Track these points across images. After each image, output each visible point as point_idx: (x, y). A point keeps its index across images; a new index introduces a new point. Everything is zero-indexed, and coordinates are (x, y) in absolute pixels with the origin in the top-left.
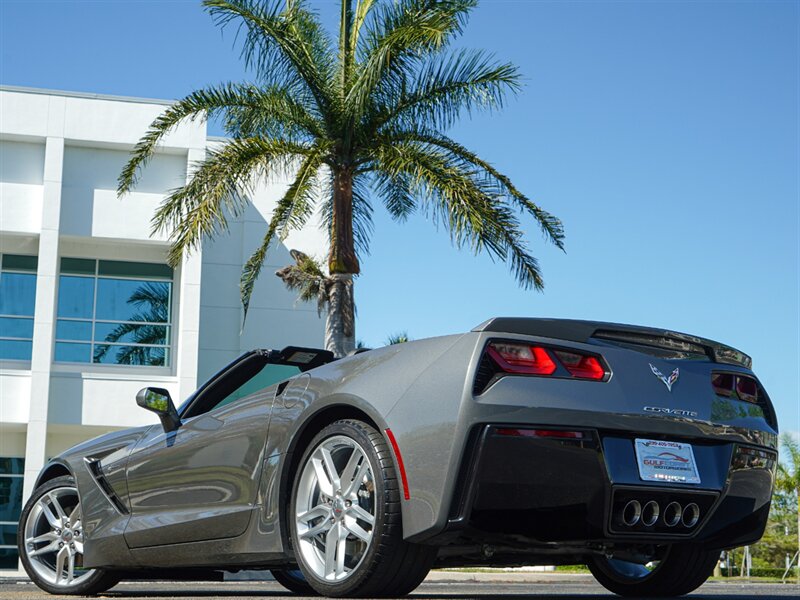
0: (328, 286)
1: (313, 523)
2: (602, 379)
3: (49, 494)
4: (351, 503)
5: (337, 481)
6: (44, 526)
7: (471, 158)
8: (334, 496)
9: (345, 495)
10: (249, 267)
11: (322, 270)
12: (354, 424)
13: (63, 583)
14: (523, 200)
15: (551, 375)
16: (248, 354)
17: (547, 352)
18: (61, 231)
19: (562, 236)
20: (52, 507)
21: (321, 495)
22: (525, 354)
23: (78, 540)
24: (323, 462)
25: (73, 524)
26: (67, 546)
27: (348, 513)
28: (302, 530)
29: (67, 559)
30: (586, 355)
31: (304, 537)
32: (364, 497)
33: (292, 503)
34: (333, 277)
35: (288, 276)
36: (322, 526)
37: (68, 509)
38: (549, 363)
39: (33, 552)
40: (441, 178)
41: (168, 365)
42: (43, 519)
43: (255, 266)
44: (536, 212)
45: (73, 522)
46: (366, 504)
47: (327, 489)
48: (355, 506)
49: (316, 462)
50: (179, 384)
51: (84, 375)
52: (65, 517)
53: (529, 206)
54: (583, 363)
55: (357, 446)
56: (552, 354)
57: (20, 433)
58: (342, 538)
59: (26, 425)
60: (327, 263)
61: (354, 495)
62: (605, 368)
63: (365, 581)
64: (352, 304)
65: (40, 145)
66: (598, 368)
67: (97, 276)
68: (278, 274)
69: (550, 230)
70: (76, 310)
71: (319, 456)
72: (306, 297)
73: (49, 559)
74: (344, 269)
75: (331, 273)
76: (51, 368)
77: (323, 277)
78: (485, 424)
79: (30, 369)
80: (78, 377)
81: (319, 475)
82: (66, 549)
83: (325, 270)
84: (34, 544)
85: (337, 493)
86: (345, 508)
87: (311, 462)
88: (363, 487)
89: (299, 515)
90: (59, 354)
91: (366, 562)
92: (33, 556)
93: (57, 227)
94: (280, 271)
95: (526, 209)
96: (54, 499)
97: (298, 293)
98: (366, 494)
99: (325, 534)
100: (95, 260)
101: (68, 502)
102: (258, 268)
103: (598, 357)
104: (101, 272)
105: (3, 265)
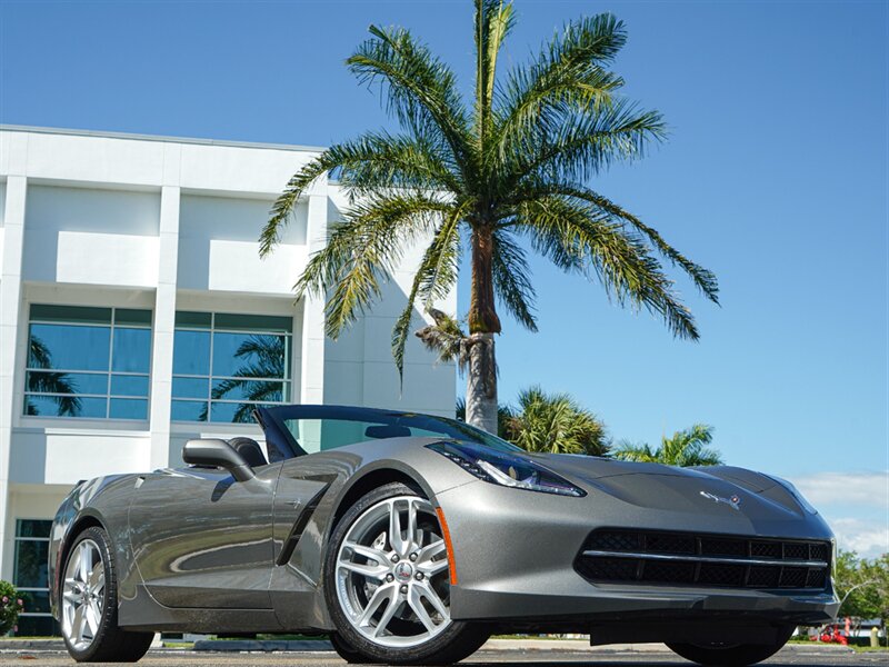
0: (468, 346)
7: (616, 211)
10: (398, 330)
11: (462, 329)
14: (673, 254)
18: (178, 285)
19: (716, 290)
34: (475, 336)
35: (428, 336)
40: (592, 233)
43: (403, 329)
44: (687, 265)
53: (679, 259)
60: (467, 322)
64: (494, 364)
65: (156, 194)
67: (213, 330)
68: (417, 335)
69: (703, 283)
70: (192, 366)
72: (447, 357)
74: (485, 328)
75: (472, 332)
76: (171, 428)
77: (463, 337)
79: (148, 430)
83: (466, 329)
90: (177, 414)
93: (175, 281)
94: (421, 331)
95: (677, 263)
97: (437, 355)
100: (211, 314)
102: (406, 330)
104: (216, 326)
105: (116, 320)
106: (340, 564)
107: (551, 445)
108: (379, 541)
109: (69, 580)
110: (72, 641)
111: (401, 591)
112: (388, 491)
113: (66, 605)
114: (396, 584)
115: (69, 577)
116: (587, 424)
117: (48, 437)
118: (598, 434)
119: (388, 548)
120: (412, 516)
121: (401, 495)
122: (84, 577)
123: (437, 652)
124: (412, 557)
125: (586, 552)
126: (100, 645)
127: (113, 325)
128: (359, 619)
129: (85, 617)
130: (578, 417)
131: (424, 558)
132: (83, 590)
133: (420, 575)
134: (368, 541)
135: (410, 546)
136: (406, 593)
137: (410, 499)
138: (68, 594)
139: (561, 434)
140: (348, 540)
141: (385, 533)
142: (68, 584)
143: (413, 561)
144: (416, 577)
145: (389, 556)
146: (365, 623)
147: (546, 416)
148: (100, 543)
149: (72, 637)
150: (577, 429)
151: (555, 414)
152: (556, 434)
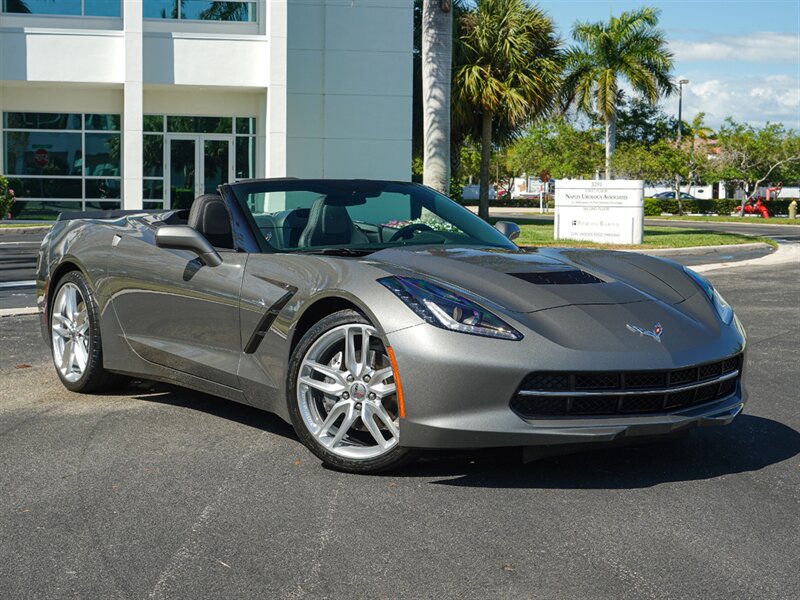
41: (254, 19)
50: (269, 43)
51: (174, 35)
57: (118, 91)
59: (123, 85)
76: (144, 26)
79: (122, 29)
80: (169, 37)
106: (301, 379)
107: (502, 42)
108: (335, 361)
109: (57, 315)
110: (63, 371)
111: (355, 408)
112: (343, 318)
113: (56, 338)
114: (351, 402)
115: (57, 312)
116: (537, 21)
117: (28, 36)
118: (549, 30)
119: (344, 368)
120: (366, 341)
121: (355, 322)
122: (70, 315)
123: (388, 466)
124: (365, 377)
125: (523, 392)
126: (88, 381)
128: (317, 428)
129: (73, 351)
130: (529, 12)
131: (376, 381)
132: (70, 327)
133: (373, 395)
134: (325, 360)
135: (364, 368)
136: (361, 409)
137: (364, 327)
138: (56, 327)
139: (512, 31)
140: (308, 358)
141: (341, 353)
142: (56, 319)
143: (366, 381)
144: (369, 396)
145: (345, 375)
146: (324, 434)
147: (498, 13)
148: (82, 288)
149: (62, 367)
150: (527, 27)
151: (507, 11)
152: (508, 30)
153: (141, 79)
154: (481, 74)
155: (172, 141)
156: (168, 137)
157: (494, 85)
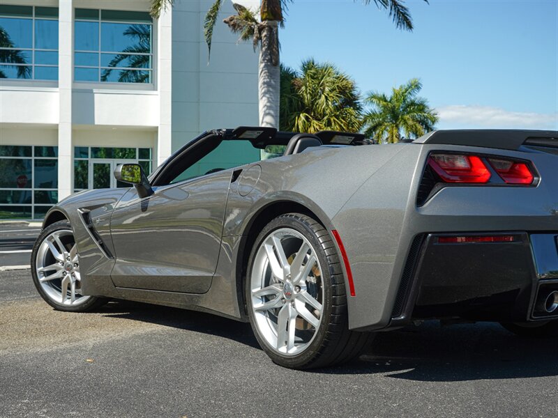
0: (261, 30)
1: (267, 299)
2: (531, 185)
3: (52, 234)
4: (300, 288)
5: (288, 267)
6: (50, 259)
8: (285, 280)
9: (294, 281)
10: (209, 17)
11: (256, 18)
12: (302, 220)
13: (68, 302)
15: (486, 184)
16: (206, 134)
17: (482, 161)
20: (55, 244)
21: (272, 276)
22: (461, 163)
23: (77, 271)
24: (274, 247)
25: (72, 258)
26: (69, 275)
27: (297, 297)
28: (257, 304)
29: (69, 284)
30: (516, 162)
31: (259, 310)
32: (311, 283)
33: (248, 278)
34: (264, 23)
35: (232, 23)
36: (275, 303)
37: (69, 245)
38: (484, 171)
39: (44, 278)
41: (152, 82)
42: (49, 253)
43: (212, 17)
45: (73, 256)
46: (314, 290)
47: (278, 273)
48: (304, 292)
49: (268, 248)
50: (159, 96)
51: (95, 91)
52: (66, 252)
54: (512, 168)
55: (306, 240)
56: (486, 162)
57: (54, 130)
58: (292, 317)
59: (58, 125)
60: (259, 13)
61: (303, 283)
62: (535, 174)
63: (314, 359)
64: (278, 42)
66: (528, 173)
67: (100, 21)
68: (225, 22)
70: (87, 45)
71: (271, 242)
72: (245, 37)
73: (56, 284)
74: (272, 17)
75: (262, 20)
76: (72, 86)
77: (257, 23)
78: (426, 234)
79: (58, 87)
80: (91, 92)
81: (270, 258)
82: (68, 277)
83: (258, 18)
84: (44, 272)
85: (286, 277)
86: (295, 293)
87: (264, 247)
88: (311, 274)
89: (254, 291)
90: (78, 75)
91: (315, 345)
92: (44, 282)
94: (227, 19)
96: (57, 239)
97: (239, 35)
98: (313, 280)
99: (277, 310)
100: (98, 10)
101: (68, 241)
102: (214, 17)
103: (528, 164)
104: (103, 18)
105: (36, 14)
107: (320, 96)
116: (344, 83)
118: (352, 88)
127: (34, 18)
130: (339, 77)
139: (327, 89)
147: (318, 78)
150: (338, 86)
151: (324, 76)
152: (324, 88)
153: (70, 121)
154: (307, 118)
155: (95, 165)
156: (92, 161)
157: (315, 125)
